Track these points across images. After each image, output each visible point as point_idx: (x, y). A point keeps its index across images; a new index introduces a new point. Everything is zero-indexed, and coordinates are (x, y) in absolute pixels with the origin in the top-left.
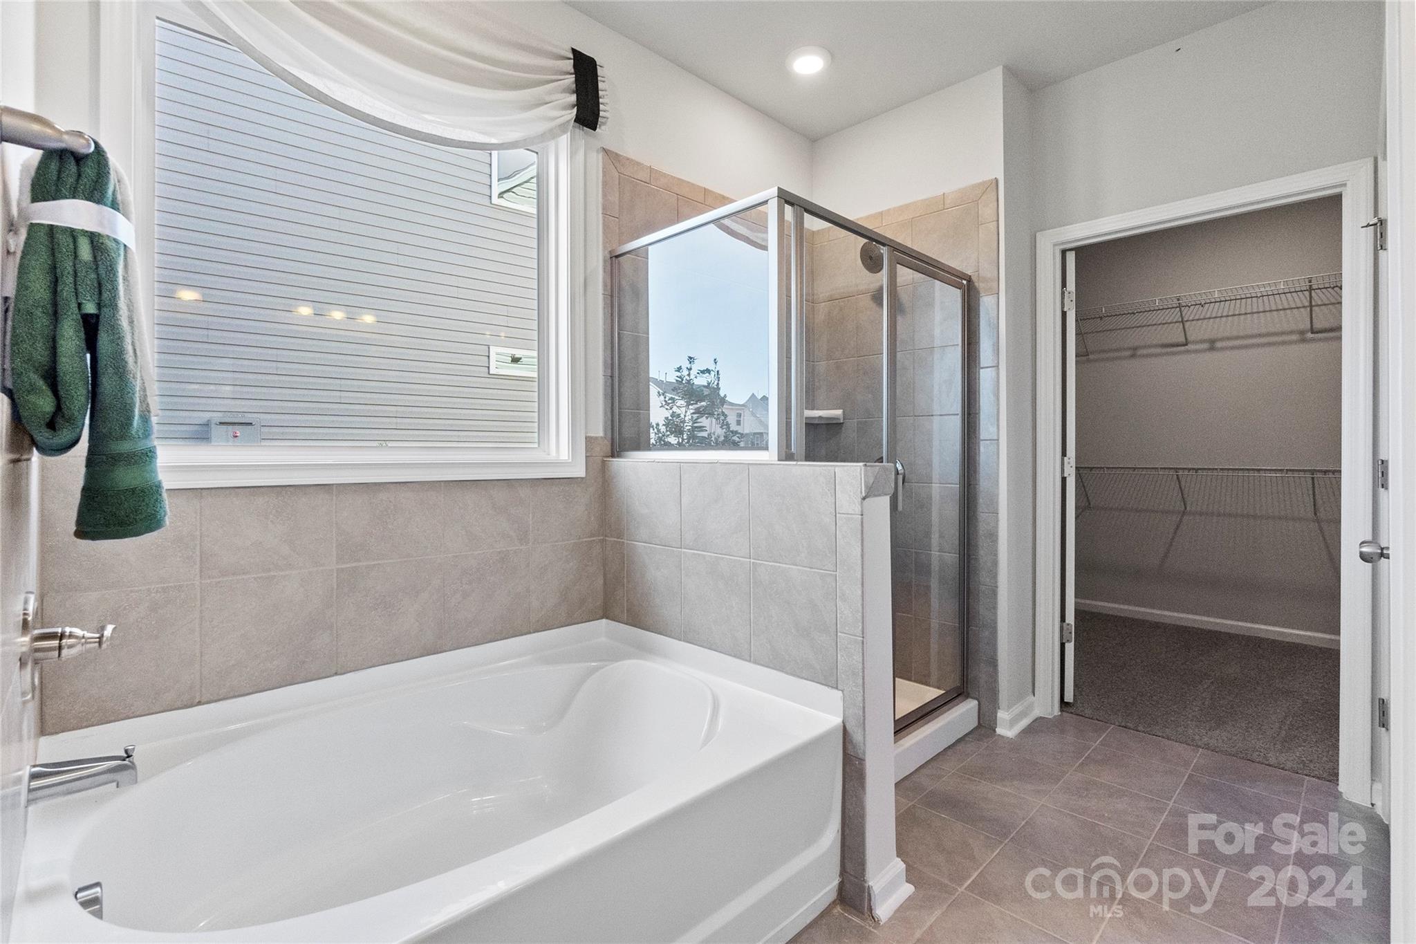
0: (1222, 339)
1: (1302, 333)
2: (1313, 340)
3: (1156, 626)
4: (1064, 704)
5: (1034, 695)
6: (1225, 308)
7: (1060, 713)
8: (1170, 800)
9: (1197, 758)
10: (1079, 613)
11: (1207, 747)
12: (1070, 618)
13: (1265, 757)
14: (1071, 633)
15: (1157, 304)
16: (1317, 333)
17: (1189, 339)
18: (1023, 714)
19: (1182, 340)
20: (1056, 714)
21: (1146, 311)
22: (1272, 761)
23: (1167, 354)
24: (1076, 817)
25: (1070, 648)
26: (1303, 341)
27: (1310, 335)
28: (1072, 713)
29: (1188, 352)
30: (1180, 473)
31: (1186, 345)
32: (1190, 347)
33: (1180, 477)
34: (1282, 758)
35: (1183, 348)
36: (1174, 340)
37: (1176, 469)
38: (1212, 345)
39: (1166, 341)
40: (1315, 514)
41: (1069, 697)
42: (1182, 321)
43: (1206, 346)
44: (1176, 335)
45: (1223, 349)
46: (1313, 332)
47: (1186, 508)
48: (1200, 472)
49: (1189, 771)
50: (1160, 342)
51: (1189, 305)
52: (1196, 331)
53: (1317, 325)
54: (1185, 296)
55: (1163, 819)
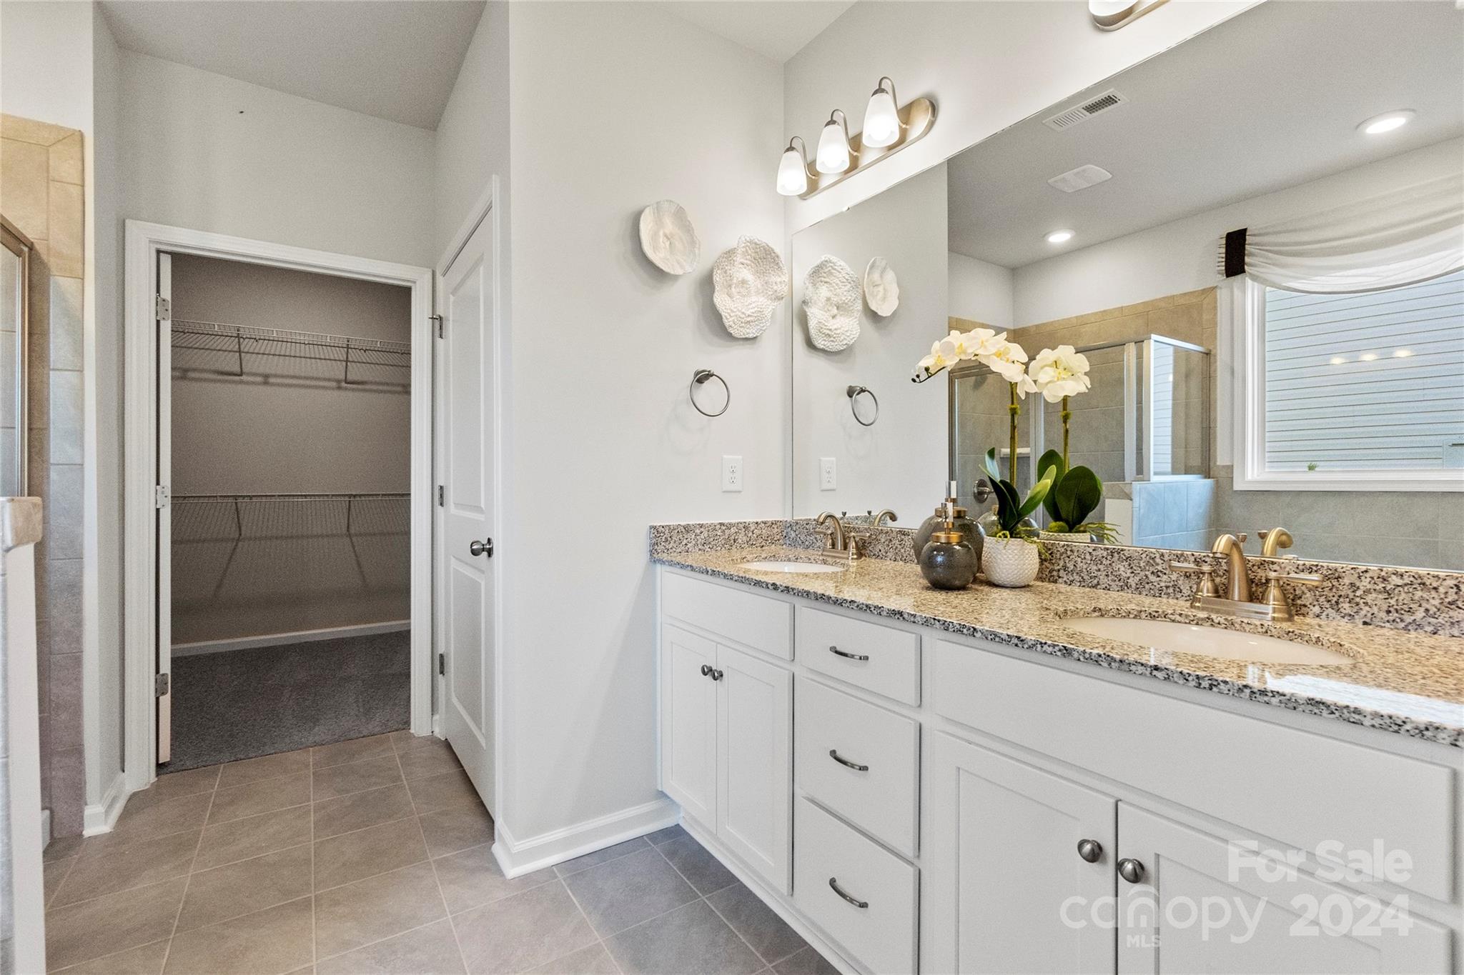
0: (276, 376)
1: (339, 381)
2: (346, 389)
3: (214, 657)
4: (160, 766)
5: (124, 771)
6: (283, 348)
7: (156, 779)
8: (309, 801)
9: (311, 757)
10: (175, 661)
11: (316, 744)
12: (166, 668)
13: (360, 732)
14: (166, 684)
15: (216, 329)
16: (348, 383)
17: (244, 371)
18: (114, 800)
19: (236, 369)
20: (152, 782)
21: (199, 333)
22: (365, 732)
23: (219, 381)
24: (236, 864)
25: (166, 700)
26: (339, 388)
27: (344, 385)
28: (171, 772)
29: (241, 382)
30: (240, 500)
31: (241, 375)
32: (244, 378)
33: (239, 505)
34: (370, 727)
35: (237, 378)
36: (227, 369)
37: (236, 497)
38: (266, 379)
39: (220, 369)
40: (348, 531)
41: (165, 756)
42: (240, 352)
43: (259, 379)
44: (231, 364)
45: (273, 384)
46: (346, 383)
47: (240, 535)
48: (254, 500)
49: (312, 771)
50: (213, 368)
51: (244, 337)
52: (251, 364)
53: (350, 378)
54: (244, 328)
55: (312, 819)
